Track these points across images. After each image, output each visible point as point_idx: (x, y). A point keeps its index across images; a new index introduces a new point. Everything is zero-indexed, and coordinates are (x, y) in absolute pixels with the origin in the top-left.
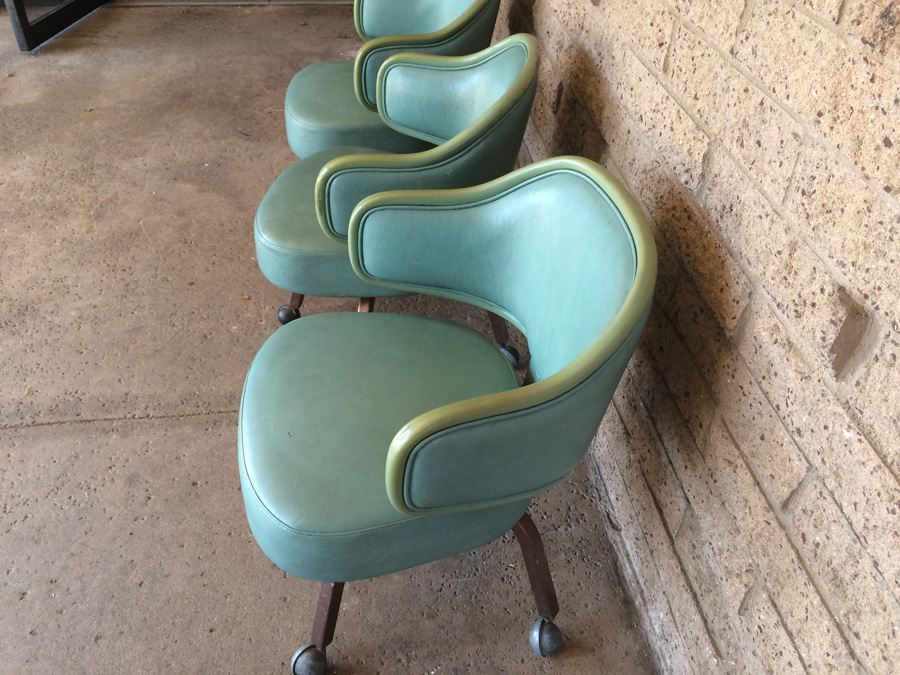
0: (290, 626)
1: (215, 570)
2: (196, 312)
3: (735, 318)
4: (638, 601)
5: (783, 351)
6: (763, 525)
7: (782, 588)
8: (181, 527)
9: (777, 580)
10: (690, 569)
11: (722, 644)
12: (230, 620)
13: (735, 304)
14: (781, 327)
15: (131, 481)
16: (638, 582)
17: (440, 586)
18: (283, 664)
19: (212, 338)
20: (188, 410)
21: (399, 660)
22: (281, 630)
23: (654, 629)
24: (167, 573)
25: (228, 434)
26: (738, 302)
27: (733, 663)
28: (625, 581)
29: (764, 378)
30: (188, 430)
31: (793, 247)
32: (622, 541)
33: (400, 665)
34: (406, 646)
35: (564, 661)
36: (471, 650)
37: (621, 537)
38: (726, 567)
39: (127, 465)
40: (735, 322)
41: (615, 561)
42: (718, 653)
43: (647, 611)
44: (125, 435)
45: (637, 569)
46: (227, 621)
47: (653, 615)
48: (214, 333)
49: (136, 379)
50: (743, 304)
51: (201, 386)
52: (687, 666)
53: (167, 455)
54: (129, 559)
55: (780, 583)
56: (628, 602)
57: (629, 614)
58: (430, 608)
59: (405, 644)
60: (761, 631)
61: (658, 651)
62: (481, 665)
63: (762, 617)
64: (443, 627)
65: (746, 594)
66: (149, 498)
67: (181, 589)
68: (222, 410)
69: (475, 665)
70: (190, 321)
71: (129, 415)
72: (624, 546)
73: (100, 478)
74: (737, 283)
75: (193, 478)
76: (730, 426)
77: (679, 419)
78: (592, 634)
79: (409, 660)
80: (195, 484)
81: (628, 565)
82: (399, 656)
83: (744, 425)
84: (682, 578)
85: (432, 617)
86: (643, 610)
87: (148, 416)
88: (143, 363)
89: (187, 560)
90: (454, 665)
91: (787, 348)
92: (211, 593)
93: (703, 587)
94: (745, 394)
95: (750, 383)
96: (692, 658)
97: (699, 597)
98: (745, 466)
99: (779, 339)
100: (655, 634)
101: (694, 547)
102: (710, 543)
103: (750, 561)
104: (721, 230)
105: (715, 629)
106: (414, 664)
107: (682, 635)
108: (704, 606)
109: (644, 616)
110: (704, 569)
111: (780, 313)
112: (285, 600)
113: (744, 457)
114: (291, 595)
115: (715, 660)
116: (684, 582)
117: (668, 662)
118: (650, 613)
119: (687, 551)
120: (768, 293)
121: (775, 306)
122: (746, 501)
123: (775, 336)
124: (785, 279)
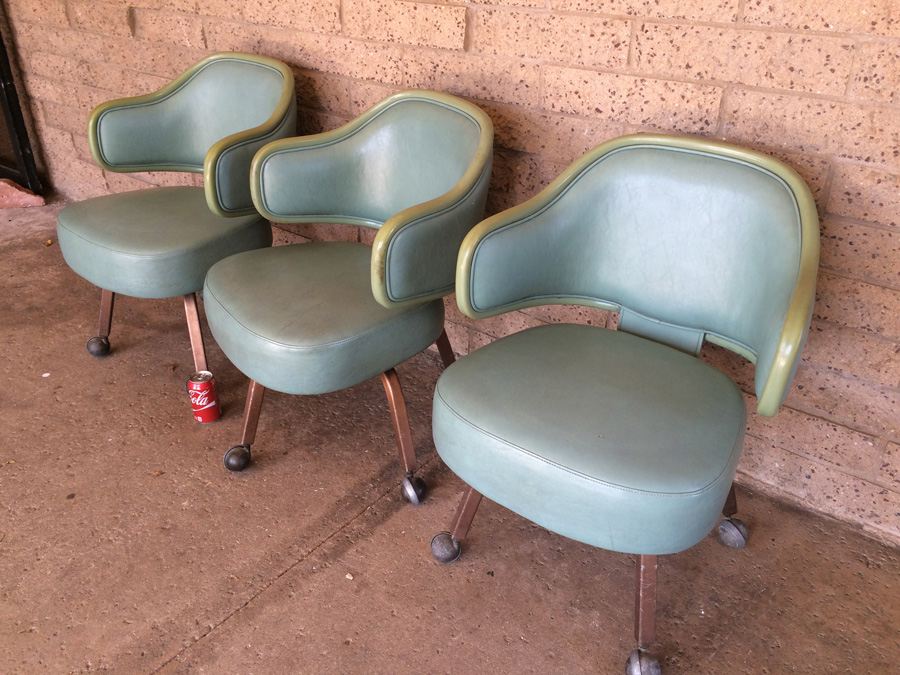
2: (118, 516)
3: (818, 190)
5: (890, 183)
10: (807, 405)
11: (871, 429)
13: (814, 181)
14: (877, 171)
19: (174, 525)
20: (245, 595)
21: (676, 624)
23: (768, 484)
25: (315, 585)
26: (817, 178)
29: (866, 215)
30: (272, 609)
31: (871, 116)
33: (680, 626)
34: (667, 612)
36: (701, 581)
40: (820, 193)
42: (872, 437)
43: (752, 478)
44: (212, 659)
47: (761, 476)
48: (168, 521)
49: (143, 609)
50: (824, 177)
51: (227, 568)
52: (833, 475)
53: (283, 643)
61: (785, 495)
62: (719, 583)
69: (716, 586)
70: (124, 527)
71: (187, 642)
74: (812, 166)
75: (337, 639)
79: (681, 618)
80: (348, 643)
82: (672, 621)
83: (846, 262)
84: (803, 416)
86: (747, 480)
87: (210, 628)
90: (706, 597)
91: (893, 179)
93: (827, 407)
94: (841, 239)
95: (845, 228)
96: (838, 464)
97: (827, 416)
98: (865, 285)
99: (882, 178)
100: (773, 486)
101: (801, 388)
102: (830, 368)
103: (894, 344)
104: (763, 144)
105: (860, 423)
106: (686, 617)
107: (817, 459)
108: (836, 418)
109: (752, 482)
110: (819, 396)
111: (870, 163)
112: (551, 657)
113: (859, 280)
114: (550, 650)
115: (871, 444)
116: (808, 417)
117: (802, 493)
118: (757, 477)
119: (795, 395)
120: (850, 157)
121: (862, 162)
122: (879, 305)
123: (876, 179)
124: (872, 138)
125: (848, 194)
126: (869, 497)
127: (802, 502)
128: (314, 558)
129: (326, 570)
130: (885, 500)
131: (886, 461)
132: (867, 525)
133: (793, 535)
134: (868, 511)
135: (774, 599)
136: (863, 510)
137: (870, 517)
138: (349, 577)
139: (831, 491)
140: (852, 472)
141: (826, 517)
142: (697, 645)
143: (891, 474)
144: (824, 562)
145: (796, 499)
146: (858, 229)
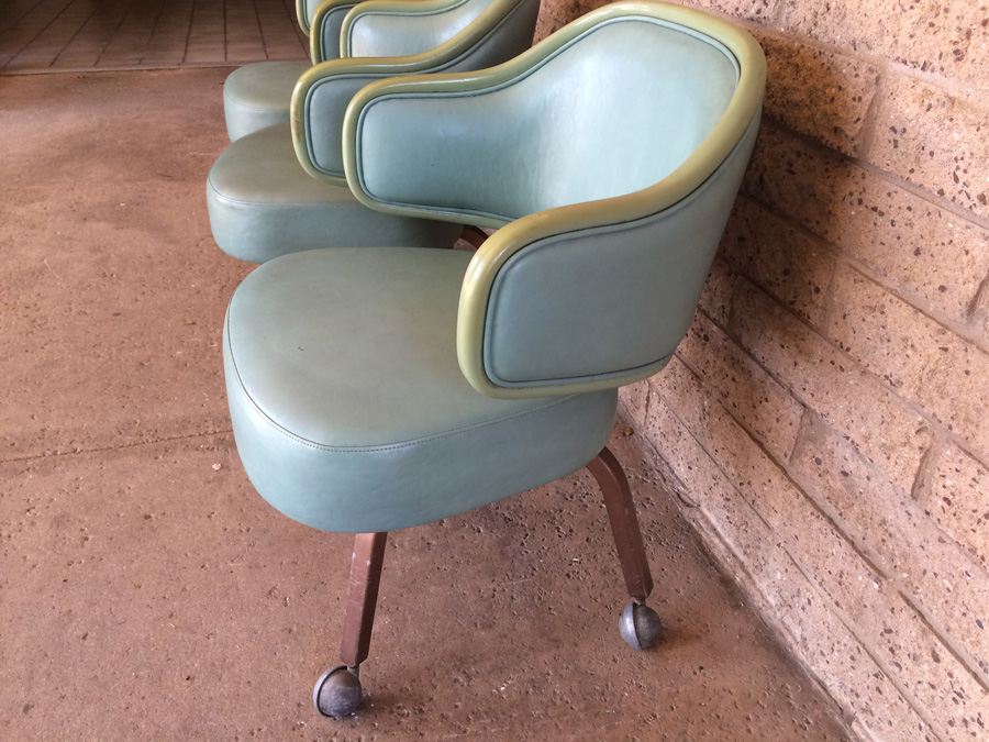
0: (302, 660)
1: (187, 608)
2: (126, 341)
3: (859, 119)
4: (739, 577)
5: (942, 111)
6: (938, 356)
7: (977, 426)
8: (133, 567)
9: (967, 420)
10: (818, 493)
11: (883, 563)
12: (217, 663)
13: (856, 103)
14: (932, 88)
15: (58, 522)
16: (734, 555)
17: (491, 592)
18: (299, 705)
19: (151, 365)
20: (128, 439)
21: (456, 681)
22: (290, 666)
23: (767, 602)
24: (120, 619)
25: (185, 459)
26: (860, 99)
27: (905, 575)
28: (717, 560)
29: (912, 171)
30: (131, 460)
32: (704, 517)
33: (458, 685)
34: (462, 663)
35: (666, 654)
36: (546, 657)
37: (701, 512)
38: (884, 445)
39: (51, 505)
40: (859, 125)
41: (699, 542)
42: (879, 575)
43: (754, 583)
44: (46, 473)
45: (729, 541)
46: (213, 664)
47: (763, 585)
48: (152, 360)
49: (54, 414)
50: (868, 98)
51: (143, 414)
52: (830, 617)
53: (105, 490)
54: (65, 609)
55: (972, 423)
56: (727, 582)
57: (732, 594)
58: (483, 617)
59: (460, 661)
60: (949, 503)
61: (780, 626)
62: (564, 672)
63: (948, 483)
64: (505, 636)
65: (922, 461)
66: (87, 539)
67: (142, 636)
68: (175, 436)
69: (556, 672)
70: (120, 350)
71: (48, 453)
72: (707, 522)
73: (14, 523)
74: (856, 76)
75: (145, 509)
76: (863, 269)
77: (777, 310)
78: (693, 620)
79: (469, 678)
80: (147, 517)
81: (716, 541)
82: (455, 675)
83: (884, 256)
84: (808, 505)
85: (488, 626)
86: (747, 583)
87: (75, 451)
88: (62, 397)
89: (148, 601)
90: (528, 676)
91: (948, 105)
92: (185, 636)
93: (840, 504)
94: (882, 214)
95: (889, 195)
96: (837, 604)
97: (837, 519)
98: (895, 299)
99: (934, 102)
100: (771, 607)
101: (818, 462)
102: (848, 438)
103: (920, 419)
104: (817, 38)
105: (870, 545)
106: (476, 681)
107: (816, 583)
108: (846, 526)
109: (752, 590)
110: (837, 484)
111: (927, 75)
112: (290, 631)
113: (892, 291)
114: (298, 625)
115: (876, 586)
116: (812, 509)
117: (797, 632)
118: (759, 585)
119: (809, 471)
120: (905, 62)
121: (918, 71)
122: (905, 339)
123: (926, 102)
124: (932, 25)
125: (893, 129)
126: (864, 676)
127: (794, 647)
128: (211, 439)
129: (208, 452)
130: (878, 689)
131: (889, 624)
132: (858, 722)
133: (740, 677)
134: (863, 700)
135: (610, 728)
136: (857, 695)
137: (864, 711)
138: (216, 467)
139: (825, 644)
140: (851, 624)
141: (815, 683)
142: (450, 714)
143: (891, 650)
144: (743, 731)
145: (790, 639)
146: (903, 197)
